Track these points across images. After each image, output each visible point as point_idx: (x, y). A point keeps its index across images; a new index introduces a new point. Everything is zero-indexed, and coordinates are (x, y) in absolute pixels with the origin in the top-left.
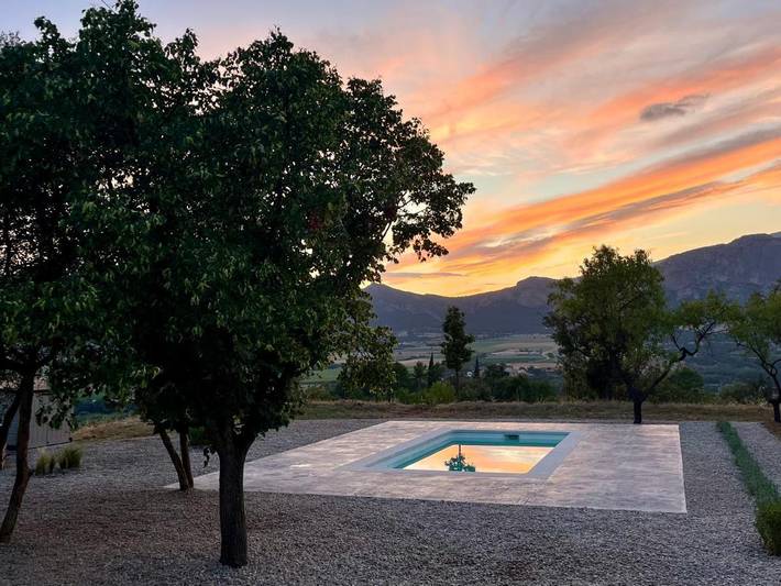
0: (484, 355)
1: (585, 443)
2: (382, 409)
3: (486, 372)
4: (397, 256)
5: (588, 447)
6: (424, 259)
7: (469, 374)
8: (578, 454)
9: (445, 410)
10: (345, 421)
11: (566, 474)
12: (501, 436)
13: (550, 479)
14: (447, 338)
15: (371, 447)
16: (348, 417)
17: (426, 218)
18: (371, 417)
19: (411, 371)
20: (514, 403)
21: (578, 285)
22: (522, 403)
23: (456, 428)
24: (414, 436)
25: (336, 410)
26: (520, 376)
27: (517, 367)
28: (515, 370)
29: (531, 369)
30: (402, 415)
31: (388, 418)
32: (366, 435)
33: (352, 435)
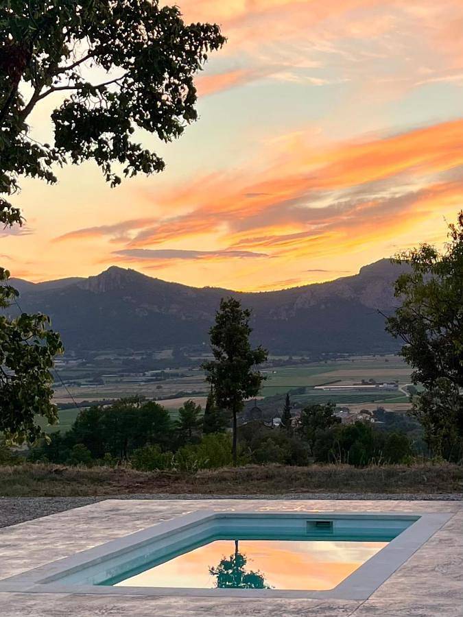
0: (302, 390)
1: (444, 534)
2: (99, 480)
3: (303, 418)
4: (54, 168)
5: (449, 542)
6: (117, 180)
7: (277, 422)
8: (429, 554)
9: (211, 479)
10: (26, 500)
11: (402, 590)
12: (302, 525)
13: (373, 600)
14: (218, 354)
15: (60, 546)
16: (35, 493)
17: (124, 98)
18: (75, 494)
19: (175, 417)
20: (330, 467)
21: (445, 259)
22: (347, 466)
23: (224, 510)
24: (142, 526)
25: (14, 482)
26: (358, 423)
27: (356, 409)
28: (352, 413)
29: (379, 413)
30: (133, 489)
31: (107, 495)
32: (58, 525)
33: (31, 525)
